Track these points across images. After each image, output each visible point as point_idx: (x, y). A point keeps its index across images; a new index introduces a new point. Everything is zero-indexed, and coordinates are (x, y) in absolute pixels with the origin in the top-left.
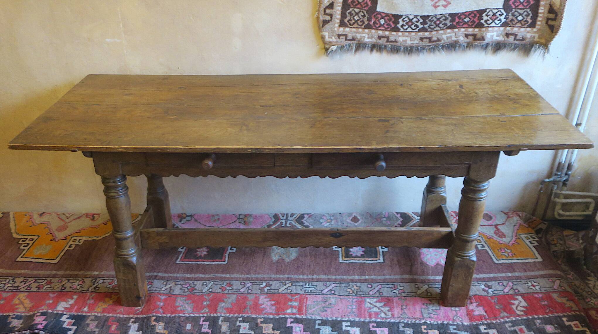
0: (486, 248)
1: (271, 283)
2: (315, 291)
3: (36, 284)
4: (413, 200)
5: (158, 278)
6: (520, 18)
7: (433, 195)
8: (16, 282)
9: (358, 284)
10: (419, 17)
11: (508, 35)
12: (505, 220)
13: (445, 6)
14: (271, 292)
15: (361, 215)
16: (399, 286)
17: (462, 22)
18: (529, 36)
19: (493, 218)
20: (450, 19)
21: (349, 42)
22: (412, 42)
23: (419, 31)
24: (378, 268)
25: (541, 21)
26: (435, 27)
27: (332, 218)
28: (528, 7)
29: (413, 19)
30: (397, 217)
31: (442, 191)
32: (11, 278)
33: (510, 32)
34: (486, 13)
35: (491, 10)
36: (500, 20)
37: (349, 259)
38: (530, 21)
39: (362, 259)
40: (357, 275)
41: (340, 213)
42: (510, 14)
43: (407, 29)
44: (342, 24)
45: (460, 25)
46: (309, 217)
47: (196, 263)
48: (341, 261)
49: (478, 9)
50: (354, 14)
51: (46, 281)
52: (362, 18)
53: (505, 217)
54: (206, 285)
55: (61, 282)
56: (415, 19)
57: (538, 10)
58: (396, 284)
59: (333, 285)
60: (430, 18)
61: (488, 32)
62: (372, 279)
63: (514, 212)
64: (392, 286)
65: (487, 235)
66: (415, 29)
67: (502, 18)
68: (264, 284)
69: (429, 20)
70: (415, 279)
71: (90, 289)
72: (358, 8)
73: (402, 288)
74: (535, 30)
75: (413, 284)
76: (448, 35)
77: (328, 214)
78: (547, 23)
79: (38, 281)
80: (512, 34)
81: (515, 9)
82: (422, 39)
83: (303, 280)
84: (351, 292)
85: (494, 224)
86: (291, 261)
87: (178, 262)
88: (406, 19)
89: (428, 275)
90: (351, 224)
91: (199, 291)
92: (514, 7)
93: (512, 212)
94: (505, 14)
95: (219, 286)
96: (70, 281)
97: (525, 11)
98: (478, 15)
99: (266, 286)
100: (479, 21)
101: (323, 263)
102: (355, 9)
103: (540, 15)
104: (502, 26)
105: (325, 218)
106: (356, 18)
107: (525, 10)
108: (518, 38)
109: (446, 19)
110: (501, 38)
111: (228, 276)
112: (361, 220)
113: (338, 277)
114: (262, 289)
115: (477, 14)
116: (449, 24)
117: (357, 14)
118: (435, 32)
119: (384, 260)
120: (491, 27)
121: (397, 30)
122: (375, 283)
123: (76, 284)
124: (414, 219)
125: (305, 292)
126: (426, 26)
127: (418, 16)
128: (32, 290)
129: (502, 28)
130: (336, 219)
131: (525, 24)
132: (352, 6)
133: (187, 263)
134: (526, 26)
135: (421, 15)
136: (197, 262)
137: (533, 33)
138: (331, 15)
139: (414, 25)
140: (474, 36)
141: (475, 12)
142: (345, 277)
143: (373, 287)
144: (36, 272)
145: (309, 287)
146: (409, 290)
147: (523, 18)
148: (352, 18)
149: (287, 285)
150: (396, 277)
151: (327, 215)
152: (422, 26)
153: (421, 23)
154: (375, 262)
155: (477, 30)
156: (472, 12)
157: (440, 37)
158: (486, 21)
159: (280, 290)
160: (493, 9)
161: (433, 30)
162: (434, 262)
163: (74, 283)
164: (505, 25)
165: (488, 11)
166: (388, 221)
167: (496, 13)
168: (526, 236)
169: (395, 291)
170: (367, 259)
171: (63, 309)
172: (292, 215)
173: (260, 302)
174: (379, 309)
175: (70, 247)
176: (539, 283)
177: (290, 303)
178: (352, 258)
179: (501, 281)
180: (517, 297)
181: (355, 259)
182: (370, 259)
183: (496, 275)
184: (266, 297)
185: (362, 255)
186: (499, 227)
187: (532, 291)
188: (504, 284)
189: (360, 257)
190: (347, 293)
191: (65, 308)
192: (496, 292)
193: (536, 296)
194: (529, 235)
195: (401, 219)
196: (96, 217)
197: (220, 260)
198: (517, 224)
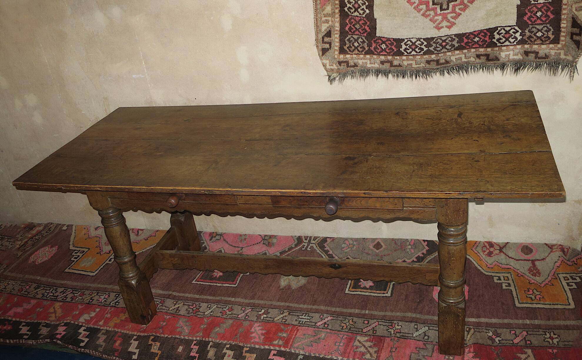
0: (512, 288)
1: (270, 310)
2: (308, 323)
3: (72, 295)
5: (170, 297)
6: (539, 34)
8: (57, 292)
9: (355, 319)
10: (422, 40)
11: (527, 53)
12: (547, 255)
13: (449, 27)
14: (267, 320)
15: (385, 241)
16: (396, 325)
17: (471, 43)
18: (553, 52)
19: (534, 251)
20: (457, 39)
21: (352, 69)
22: (418, 66)
23: (425, 54)
25: (565, 36)
26: (441, 50)
27: (355, 243)
28: (547, 22)
29: (416, 42)
30: (423, 246)
32: (55, 288)
33: (529, 50)
34: (497, 31)
35: (503, 28)
36: (516, 38)
37: (355, 290)
38: (552, 37)
39: (369, 291)
40: (358, 309)
41: (364, 239)
42: (527, 31)
43: (411, 52)
44: (342, 51)
45: (469, 46)
46: (332, 241)
47: (209, 284)
48: (347, 292)
49: (488, 28)
50: (353, 41)
51: (80, 293)
52: (362, 44)
53: (549, 251)
54: (210, 307)
55: (91, 295)
56: (419, 42)
57: (560, 25)
59: (329, 318)
60: (434, 40)
61: (502, 51)
64: (390, 324)
65: (518, 271)
66: (419, 52)
67: (518, 35)
68: (263, 311)
69: (434, 43)
71: (111, 304)
72: (357, 35)
73: (399, 327)
74: (559, 46)
76: (457, 57)
77: (351, 239)
78: (572, 38)
79: (74, 292)
80: (531, 52)
81: (532, 24)
82: (428, 62)
83: (301, 310)
84: (345, 327)
85: (531, 259)
86: (298, 288)
87: (194, 282)
88: (409, 42)
90: (372, 250)
91: (202, 314)
92: (530, 23)
94: (520, 31)
95: (221, 310)
96: (99, 294)
97: (544, 27)
98: (489, 34)
99: (264, 314)
100: (490, 40)
101: (328, 292)
102: (353, 36)
103: (563, 30)
104: (518, 44)
105: (347, 243)
106: (356, 44)
107: (544, 25)
108: (540, 55)
109: (453, 40)
110: (519, 57)
111: (233, 299)
112: (384, 247)
114: (259, 317)
115: (487, 33)
116: (456, 45)
117: (356, 40)
118: (442, 54)
119: (392, 293)
120: (504, 46)
121: (401, 54)
122: (373, 319)
123: (103, 297)
125: (299, 323)
126: (431, 49)
127: (421, 38)
128: (67, 300)
129: (519, 47)
130: (359, 244)
131: (545, 41)
132: (350, 33)
133: (202, 283)
134: (547, 42)
135: (424, 38)
136: (211, 283)
137: (557, 50)
138: (330, 44)
139: (418, 48)
140: (487, 56)
141: (485, 31)
142: (345, 310)
143: (369, 324)
144: (75, 284)
145: (304, 318)
147: (542, 34)
148: (351, 45)
149: (284, 315)
151: (349, 240)
152: (427, 49)
153: (425, 46)
154: (382, 295)
155: (489, 50)
156: (481, 31)
157: (448, 59)
158: (498, 40)
159: (276, 319)
160: (506, 26)
161: (440, 52)
163: (101, 297)
164: (522, 42)
165: (499, 29)
166: (412, 250)
167: (510, 30)
168: (565, 275)
169: (390, 330)
170: (375, 291)
171: (84, 321)
172: (315, 238)
173: (253, 330)
174: (367, 349)
175: (110, 261)
176: (559, 336)
177: (280, 334)
178: (360, 290)
179: (515, 329)
180: (526, 350)
181: (362, 290)
182: (377, 292)
183: (511, 321)
184: (259, 326)
185: (370, 286)
186: (537, 263)
187: (546, 344)
188: (516, 333)
189: (367, 289)
190: (340, 329)
191: (86, 320)
192: (503, 342)
193: (550, 351)
194: (569, 275)
195: (427, 248)
196: (140, 232)
197: (232, 283)
198: (559, 261)
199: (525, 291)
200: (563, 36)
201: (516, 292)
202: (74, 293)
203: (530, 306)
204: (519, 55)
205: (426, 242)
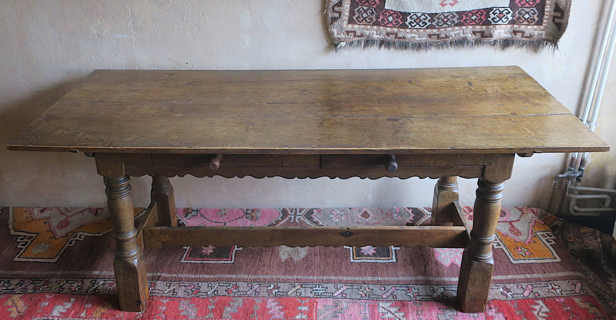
0: (502, 247)
1: (279, 285)
2: (325, 294)
3: (32, 286)
4: (425, 195)
5: (161, 279)
6: (527, 16)
7: (445, 191)
8: (11, 285)
9: (371, 287)
10: (426, 15)
11: (515, 32)
12: (519, 217)
13: (452, 5)
14: (279, 295)
15: (371, 210)
16: (413, 289)
17: (469, 20)
18: (536, 33)
19: (507, 213)
20: (457, 16)
21: (358, 38)
22: (420, 39)
23: (427, 28)
24: (390, 268)
25: (548, 19)
26: (442, 25)
27: (342, 213)
28: (534, 6)
29: (421, 16)
30: (409, 213)
31: (454, 188)
32: (5, 280)
33: (517, 29)
34: (493, 11)
35: (498, 8)
36: (507, 18)
37: (360, 258)
38: (536, 19)
39: (374, 258)
40: (369, 276)
41: (350, 209)
42: (517, 13)
43: (415, 26)
44: (351, 21)
45: (468, 23)
46: (319, 212)
47: (202, 262)
48: (352, 261)
49: (485, 8)
50: (363, 12)
51: (43, 282)
52: (370, 15)
53: (520, 213)
54: (211, 287)
55: (59, 283)
56: (423, 17)
57: (544, 8)
58: (410, 286)
59: (344, 288)
60: (438, 16)
61: (496, 29)
62: (385, 281)
63: (528, 208)
64: (407, 288)
65: (502, 232)
66: (423, 26)
67: (509, 16)
68: (272, 286)
69: (437, 18)
70: (430, 281)
71: (89, 291)
72: (366, 6)
73: (417, 291)
74: (542, 27)
75: (428, 286)
76: (456, 32)
77: (338, 209)
78: (553, 21)
79: (35, 282)
80: (519, 32)
81: (521, 7)
82: (430, 36)
83: (313, 282)
84: (363, 295)
85: (508, 220)
86: (300, 260)
87: (182, 261)
88: (414, 16)
89: (443, 276)
90: (361, 219)
91: (204, 294)
92: (520, 6)
93: (526, 207)
94: (512, 12)
95: (225, 288)
96: (69, 282)
97: (531, 10)
98: (485, 14)
99: (274, 288)
100: (486, 19)
101: (334, 262)
102: (363, 7)
103: (546, 13)
104: (509, 23)
105: (335, 213)
106: (365, 15)
107: (531, 9)
108: (525, 35)
109: (454, 17)
110: (509, 36)
111: (234, 276)
112: (371, 215)
113: (349, 278)
114: (270, 292)
115: (484, 12)
116: (456, 22)
117: (365, 11)
118: (443, 30)
119: (397, 259)
120: (498, 25)
121: (405, 27)
122: (389, 285)
123: (75, 285)
124: (426, 215)
125: (315, 295)
126: (434, 23)
127: (426, 13)
128: (28, 291)
129: (510, 26)
130: (346, 214)
131: (532, 22)
132: (360, 4)
133: (192, 262)
134: (533, 24)
135: (429, 13)
137: (540, 31)
138: (340, 13)
139: (422, 22)
140: (482, 33)
141: (482, 11)
142: (357, 278)
143: (386, 290)
144: (33, 273)
145: (319, 289)
146: (424, 293)
147: (529, 16)
148: (360, 16)
149: (296, 288)
150: (410, 278)
151: (336, 210)
152: (430, 23)
153: (429, 21)
154: (388, 261)
155: (484, 27)
156: (479, 10)
157: (448, 34)
158: (493, 19)
159: (289, 293)
160: (500, 7)
161: (441, 27)
162: (449, 262)
163: (73, 285)
164: (512, 22)
165: (495, 9)
166: (400, 217)
167: (503, 11)
168: (542, 233)
169: (409, 294)
170: (379, 258)
171: (59, 315)
172: (301, 210)
173: (268, 306)
174: (393, 314)
175: (70, 243)
176: (559, 286)
177: (300, 308)
178: (364, 258)
179: (520, 284)
180: (538, 302)
181: (367, 258)
182: (382, 258)
183: (514, 277)
184: (274, 301)
185: (373, 254)
186: (514, 224)
187: (552, 295)
188: (523, 287)
189: (371, 256)
190: (359, 297)
191: (61, 313)
192: (515, 296)
193: (558, 300)
194: (545, 233)
195: (413, 215)
196: (99, 211)
197: (227, 259)
198: (532, 221)
199: (514, 249)
200: (546, 19)
201: (507, 250)
202: (35, 284)
203: (524, 262)
204: (509, 34)
205: (411, 210)
